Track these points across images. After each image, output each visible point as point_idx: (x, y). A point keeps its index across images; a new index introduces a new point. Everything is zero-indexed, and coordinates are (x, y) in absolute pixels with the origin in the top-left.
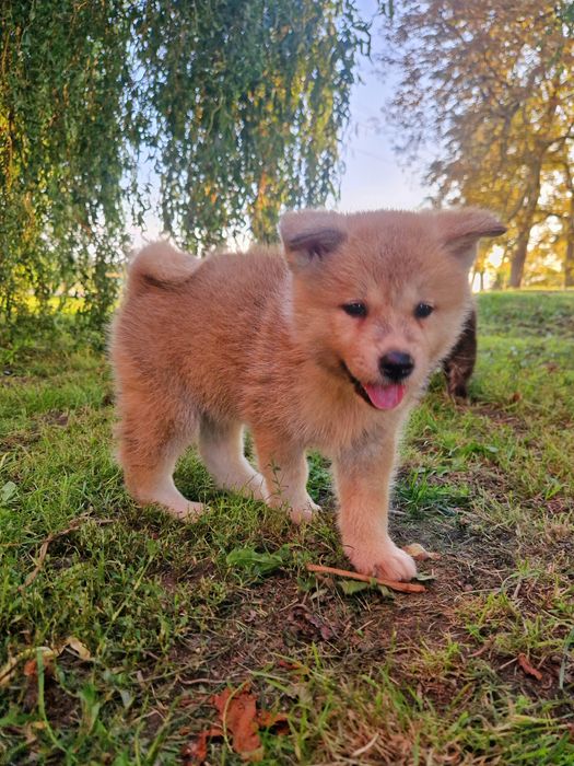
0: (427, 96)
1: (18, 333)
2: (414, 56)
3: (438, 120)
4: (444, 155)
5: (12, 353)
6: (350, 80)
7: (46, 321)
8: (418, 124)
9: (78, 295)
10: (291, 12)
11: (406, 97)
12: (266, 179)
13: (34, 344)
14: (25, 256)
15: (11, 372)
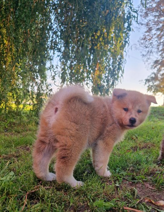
0: (154, 37)
1: (9, 117)
2: (150, 22)
3: (158, 46)
4: (159, 58)
5: (7, 124)
6: (130, 30)
7: (19, 113)
8: (151, 47)
9: (31, 104)
10: (111, 5)
11: (147, 37)
12: (98, 65)
13: (14, 121)
14: (12, 90)
15: (7, 131)
